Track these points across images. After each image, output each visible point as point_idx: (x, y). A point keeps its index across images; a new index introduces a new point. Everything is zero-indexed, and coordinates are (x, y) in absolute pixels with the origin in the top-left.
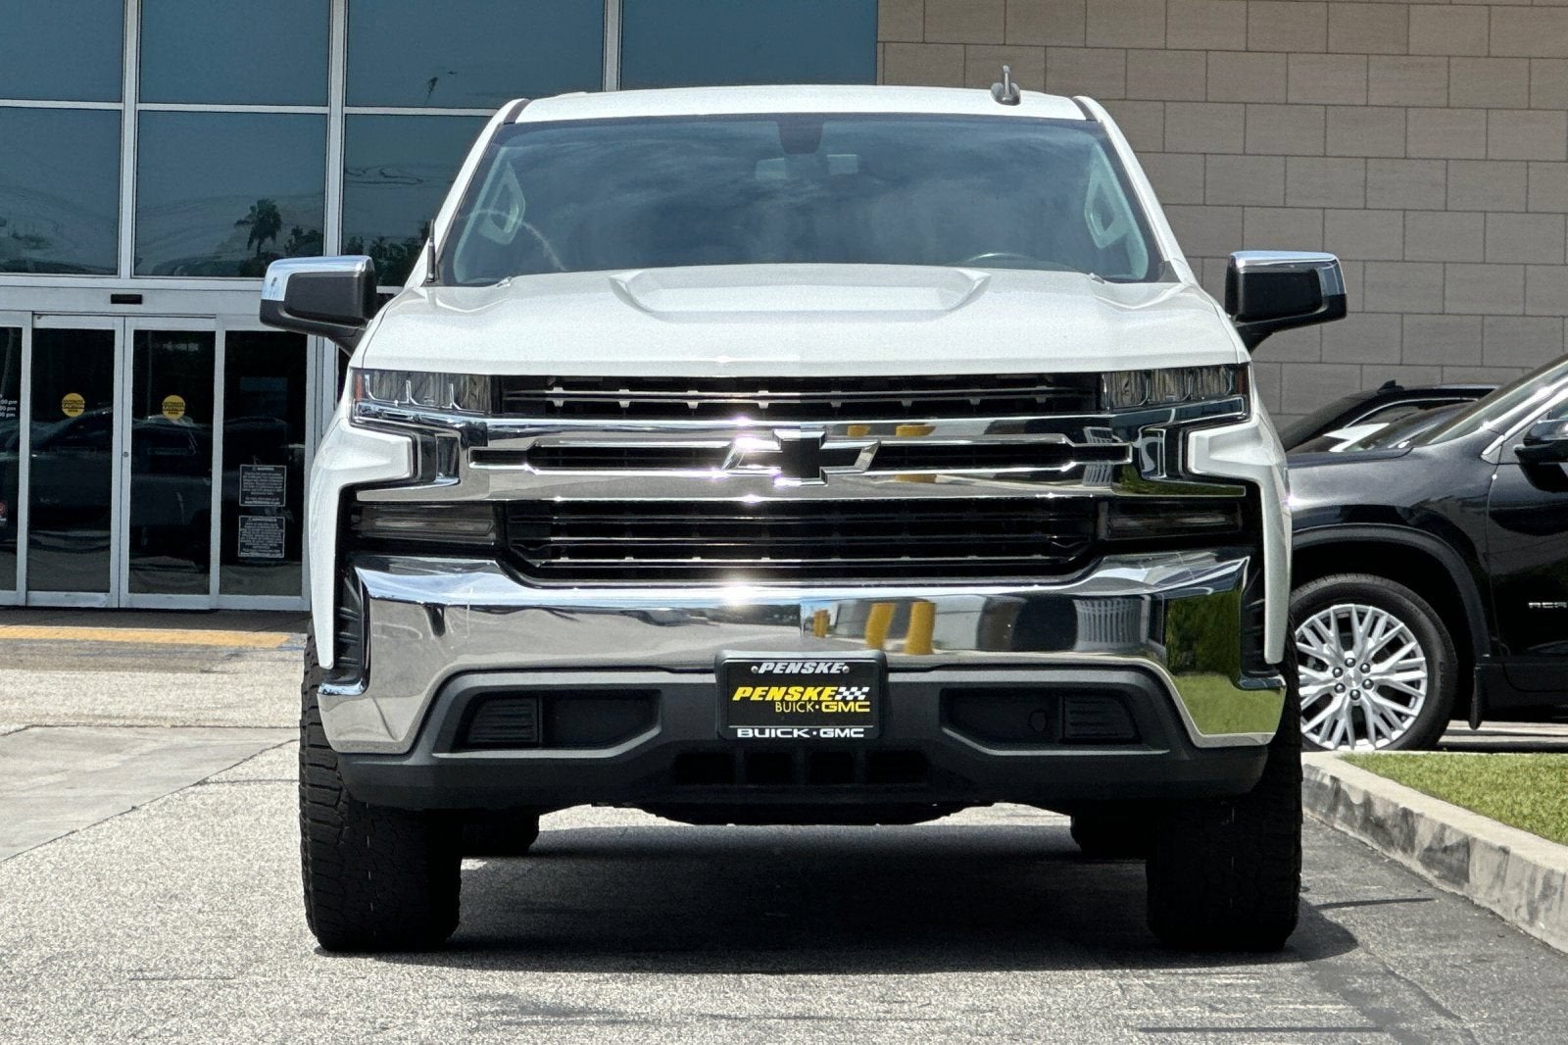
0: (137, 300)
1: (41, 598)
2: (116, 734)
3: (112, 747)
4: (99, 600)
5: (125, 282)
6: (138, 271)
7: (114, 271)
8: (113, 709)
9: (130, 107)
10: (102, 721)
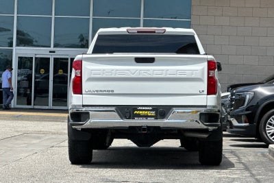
0: (54, 52)
1: (36, 107)
2: (41, 135)
3: (39, 138)
4: (47, 107)
5: (52, 48)
6: (55, 47)
7: (50, 47)
8: (42, 130)
9: (53, 16)
10: (39, 132)
